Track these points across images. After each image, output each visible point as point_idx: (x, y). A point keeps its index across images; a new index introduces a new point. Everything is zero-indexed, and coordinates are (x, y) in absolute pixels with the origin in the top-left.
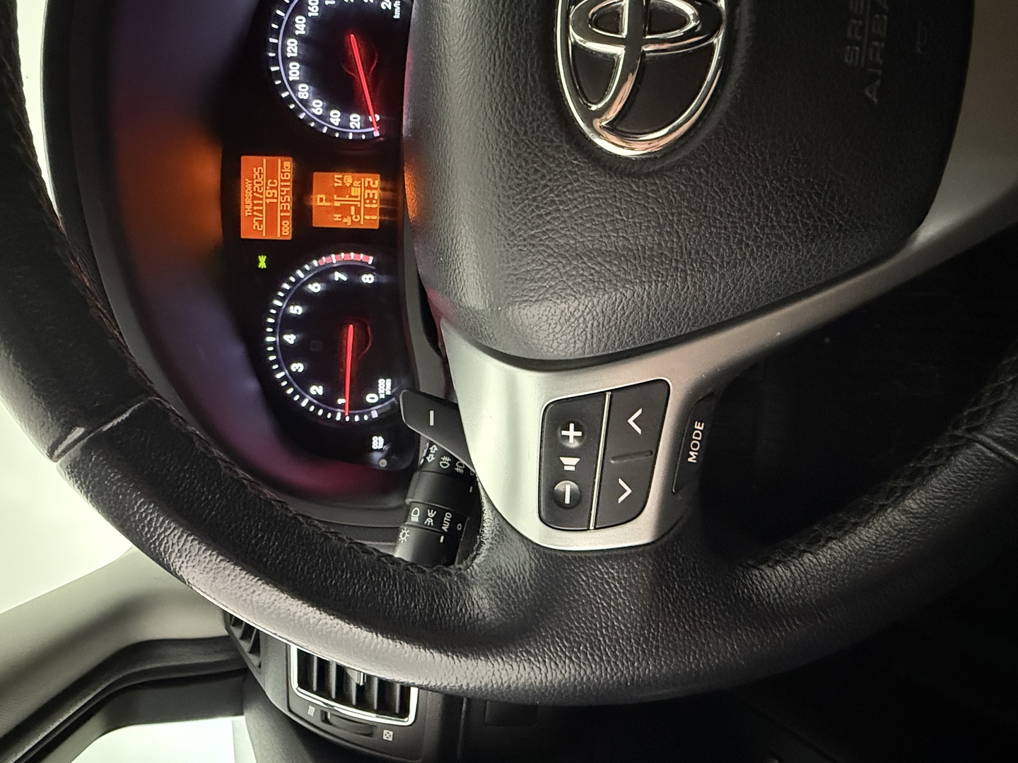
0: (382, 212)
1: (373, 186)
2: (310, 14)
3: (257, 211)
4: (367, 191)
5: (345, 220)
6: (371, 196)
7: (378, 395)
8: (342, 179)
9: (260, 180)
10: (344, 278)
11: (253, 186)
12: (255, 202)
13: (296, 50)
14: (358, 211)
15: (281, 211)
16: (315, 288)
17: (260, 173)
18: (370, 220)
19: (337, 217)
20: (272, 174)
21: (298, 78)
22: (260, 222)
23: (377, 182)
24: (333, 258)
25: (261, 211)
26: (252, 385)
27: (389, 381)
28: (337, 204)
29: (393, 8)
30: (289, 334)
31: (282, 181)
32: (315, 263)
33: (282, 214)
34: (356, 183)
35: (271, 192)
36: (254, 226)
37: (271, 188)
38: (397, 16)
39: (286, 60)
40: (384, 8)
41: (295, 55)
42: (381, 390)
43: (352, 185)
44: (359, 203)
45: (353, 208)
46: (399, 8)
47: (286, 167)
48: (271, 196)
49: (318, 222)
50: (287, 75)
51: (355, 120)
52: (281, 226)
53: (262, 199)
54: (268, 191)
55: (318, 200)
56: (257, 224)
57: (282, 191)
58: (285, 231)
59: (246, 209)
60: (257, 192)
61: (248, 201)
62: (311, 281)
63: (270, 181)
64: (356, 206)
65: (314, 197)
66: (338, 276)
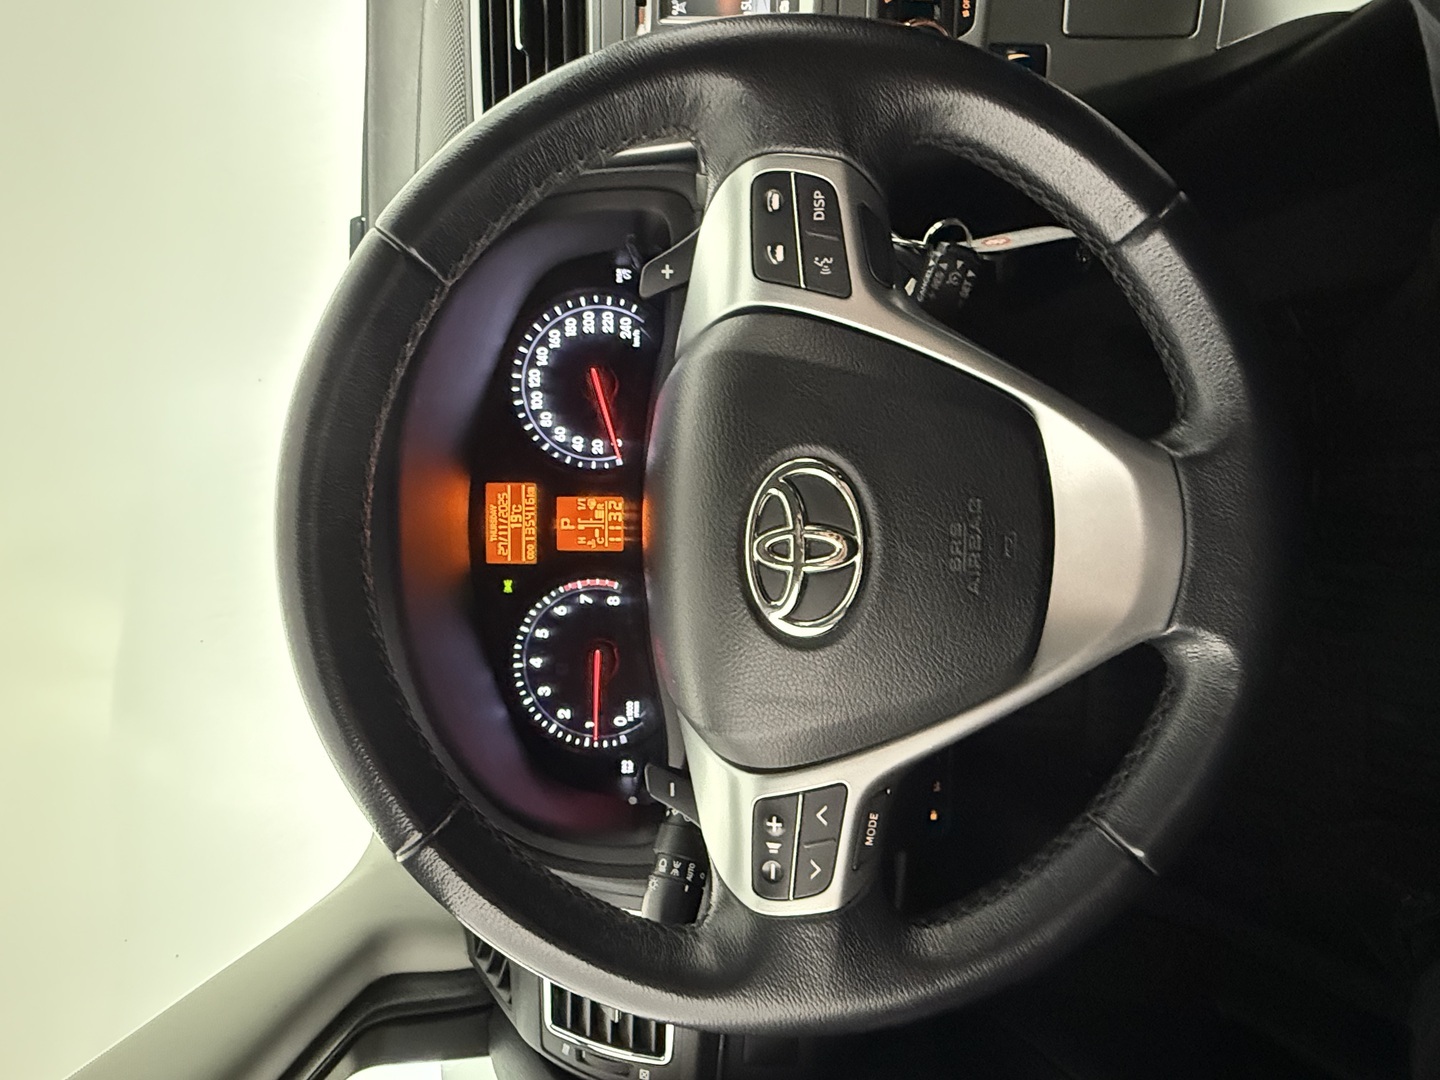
0: (627, 533)
1: (617, 509)
2: (551, 346)
3: (502, 536)
4: (611, 514)
5: (589, 543)
6: (615, 519)
7: (626, 717)
8: (585, 503)
9: (504, 505)
10: (590, 601)
11: (497, 512)
12: (501, 527)
13: (538, 380)
14: (602, 534)
15: (527, 535)
16: (561, 611)
17: (505, 500)
18: (616, 542)
19: (582, 540)
20: (516, 500)
21: (541, 407)
22: (505, 547)
23: (620, 505)
24: (579, 584)
25: (506, 537)
26: (500, 712)
27: (637, 703)
28: (581, 527)
29: (633, 337)
30: (535, 657)
31: (526, 506)
32: (561, 589)
33: (528, 539)
34: (600, 506)
35: (517, 516)
36: (500, 551)
37: (516, 513)
38: (637, 344)
39: (529, 390)
40: (624, 337)
41: (538, 385)
42: (629, 712)
43: (595, 508)
44: (602, 526)
45: (597, 531)
46: (639, 337)
47: (530, 491)
48: (516, 520)
49: (563, 545)
50: (530, 405)
51: (598, 446)
52: (526, 550)
53: (506, 524)
54: (513, 516)
55: (563, 523)
56: (502, 549)
57: (527, 516)
58: (530, 555)
59: (492, 535)
60: (502, 518)
61: (493, 526)
62: (557, 605)
63: (514, 506)
64: (600, 528)
65: (558, 521)
66: (584, 599)
